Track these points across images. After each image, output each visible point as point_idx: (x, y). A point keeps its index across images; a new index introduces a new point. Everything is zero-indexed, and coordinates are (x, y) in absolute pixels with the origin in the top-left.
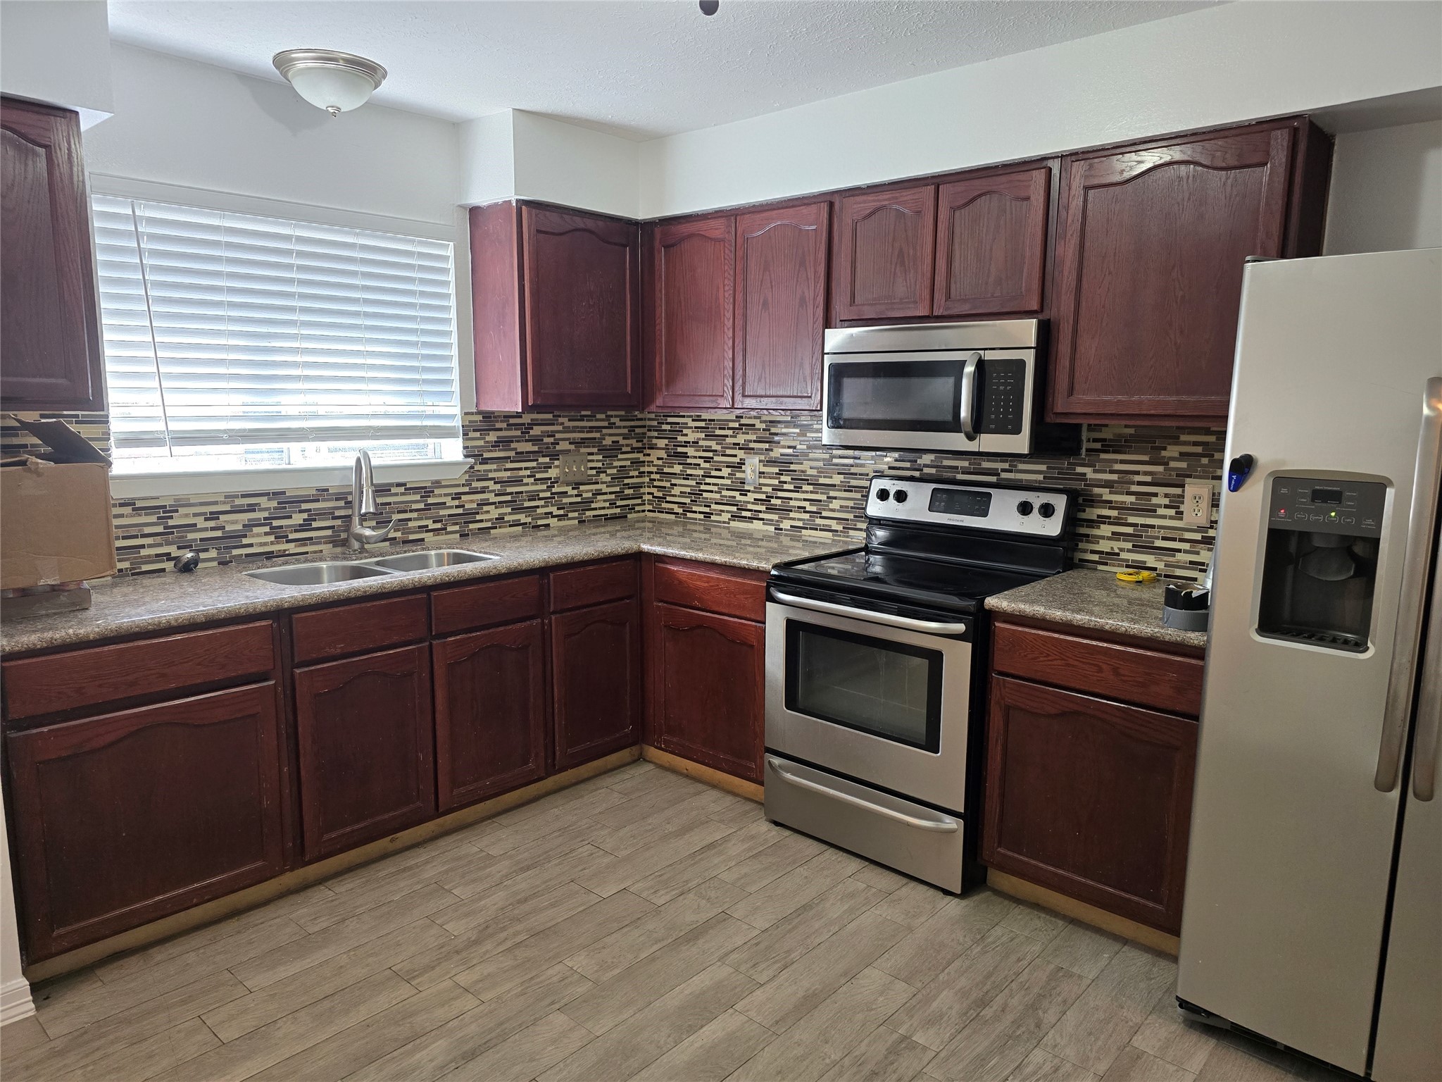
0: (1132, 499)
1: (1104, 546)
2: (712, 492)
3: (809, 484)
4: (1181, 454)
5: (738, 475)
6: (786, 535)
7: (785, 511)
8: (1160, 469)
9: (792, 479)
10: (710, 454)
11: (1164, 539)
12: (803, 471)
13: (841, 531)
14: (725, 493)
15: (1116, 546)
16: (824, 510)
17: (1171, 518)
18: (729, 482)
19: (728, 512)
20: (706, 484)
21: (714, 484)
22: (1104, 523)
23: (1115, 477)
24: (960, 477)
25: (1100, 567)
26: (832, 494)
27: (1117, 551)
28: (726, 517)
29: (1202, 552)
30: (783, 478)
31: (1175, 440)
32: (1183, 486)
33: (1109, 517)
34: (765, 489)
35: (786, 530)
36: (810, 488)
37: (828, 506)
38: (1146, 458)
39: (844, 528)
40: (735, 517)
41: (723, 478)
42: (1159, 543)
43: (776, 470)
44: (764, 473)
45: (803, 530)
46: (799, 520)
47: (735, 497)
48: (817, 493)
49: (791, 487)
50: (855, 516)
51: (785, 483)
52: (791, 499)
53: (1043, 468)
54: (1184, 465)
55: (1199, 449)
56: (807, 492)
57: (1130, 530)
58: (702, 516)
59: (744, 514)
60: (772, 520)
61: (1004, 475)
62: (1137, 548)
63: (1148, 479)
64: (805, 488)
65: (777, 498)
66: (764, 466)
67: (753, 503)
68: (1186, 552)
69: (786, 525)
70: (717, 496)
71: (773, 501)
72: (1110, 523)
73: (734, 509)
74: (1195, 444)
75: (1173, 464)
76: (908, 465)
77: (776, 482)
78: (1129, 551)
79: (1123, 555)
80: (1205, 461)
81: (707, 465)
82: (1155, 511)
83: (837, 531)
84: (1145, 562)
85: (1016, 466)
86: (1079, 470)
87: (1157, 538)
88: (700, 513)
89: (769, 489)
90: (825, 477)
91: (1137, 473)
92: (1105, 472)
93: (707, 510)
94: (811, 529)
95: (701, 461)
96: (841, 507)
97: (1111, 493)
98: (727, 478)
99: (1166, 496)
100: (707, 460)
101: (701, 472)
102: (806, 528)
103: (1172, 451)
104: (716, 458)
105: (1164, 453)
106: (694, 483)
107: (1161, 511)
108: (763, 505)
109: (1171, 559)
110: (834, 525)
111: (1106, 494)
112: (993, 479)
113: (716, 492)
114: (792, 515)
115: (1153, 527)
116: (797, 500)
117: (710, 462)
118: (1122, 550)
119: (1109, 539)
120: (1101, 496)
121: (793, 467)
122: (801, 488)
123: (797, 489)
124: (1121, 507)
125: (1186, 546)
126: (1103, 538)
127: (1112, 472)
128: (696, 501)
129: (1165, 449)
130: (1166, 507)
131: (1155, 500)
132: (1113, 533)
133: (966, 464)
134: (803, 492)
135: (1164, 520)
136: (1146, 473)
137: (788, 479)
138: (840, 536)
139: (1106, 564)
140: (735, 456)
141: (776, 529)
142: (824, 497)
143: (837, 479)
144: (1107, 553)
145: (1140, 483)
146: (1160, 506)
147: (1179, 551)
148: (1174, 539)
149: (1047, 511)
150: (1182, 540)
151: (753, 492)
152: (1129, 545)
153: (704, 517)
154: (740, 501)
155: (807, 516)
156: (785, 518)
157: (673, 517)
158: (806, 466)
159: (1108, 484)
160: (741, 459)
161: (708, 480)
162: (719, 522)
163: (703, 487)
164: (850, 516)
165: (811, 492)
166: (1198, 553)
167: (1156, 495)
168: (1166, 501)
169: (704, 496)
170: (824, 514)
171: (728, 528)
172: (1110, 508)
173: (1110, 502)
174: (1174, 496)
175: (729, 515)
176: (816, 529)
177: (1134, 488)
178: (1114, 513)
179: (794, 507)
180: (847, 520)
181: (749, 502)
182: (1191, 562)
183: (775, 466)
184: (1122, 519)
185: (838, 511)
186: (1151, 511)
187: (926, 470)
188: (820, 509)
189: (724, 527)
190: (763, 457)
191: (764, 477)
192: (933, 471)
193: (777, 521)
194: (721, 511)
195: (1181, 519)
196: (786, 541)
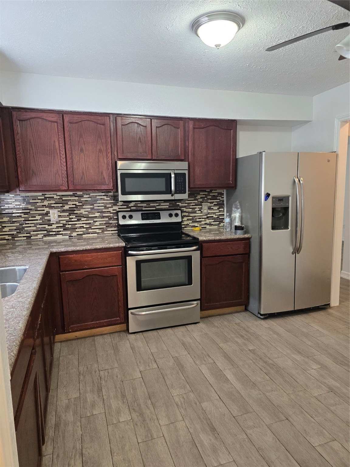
0: (191, 210)
1: (185, 223)
2: (31, 227)
3: (84, 218)
4: (201, 197)
5: (46, 218)
6: (75, 238)
7: (74, 229)
8: (196, 201)
9: (76, 217)
10: (28, 211)
11: (199, 219)
12: (81, 213)
13: (101, 233)
14: (38, 226)
15: (188, 222)
16: (93, 226)
17: (200, 213)
18: (41, 221)
19: (41, 234)
20: (26, 224)
21: (31, 224)
22: (185, 217)
23: (186, 205)
24: (144, 209)
25: (185, 229)
26: (95, 220)
27: (188, 224)
28: (40, 236)
29: (207, 221)
30: (71, 217)
31: (199, 194)
32: (202, 205)
33: (186, 215)
34: (61, 222)
35: (74, 236)
36: (85, 219)
37: (94, 224)
38: (193, 199)
39: (102, 231)
40: (45, 236)
41: (37, 220)
42: (198, 220)
43: (68, 214)
44: (61, 216)
45: (83, 235)
46: (81, 231)
47: (45, 227)
48: (89, 220)
49: (76, 220)
50: (106, 227)
51: (73, 218)
52: (76, 224)
53: (168, 204)
54: (201, 200)
55: (204, 196)
56: (84, 221)
57: (191, 218)
58: (25, 238)
59: (51, 233)
60: (67, 234)
61: (157, 207)
62: (193, 222)
63: (194, 204)
64: (82, 219)
65: (69, 225)
66: (60, 213)
67: (55, 228)
68: (204, 221)
69: (74, 234)
70: (35, 228)
71: (67, 226)
72: (186, 217)
73: (46, 232)
74: (204, 195)
75: (199, 200)
76: (126, 207)
77: (68, 219)
78: (191, 223)
79: (190, 224)
80: (206, 199)
81: (26, 216)
82: (196, 212)
83: (99, 233)
84: (195, 225)
85: (161, 204)
86: (178, 204)
87: (197, 219)
88: (23, 237)
89: (65, 222)
90: (91, 214)
91: (191, 203)
92: (184, 203)
93: (29, 235)
94: (87, 234)
95: (22, 215)
96: (100, 224)
97: (186, 209)
98: (39, 220)
99: (198, 208)
100: (25, 213)
101: (23, 219)
102: (85, 234)
103: (199, 197)
104: (31, 212)
105: (197, 197)
106: (18, 224)
107: (197, 212)
108: (62, 228)
109: (201, 223)
110: (97, 231)
111: (185, 209)
112: (154, 209)
113: (33, 227)
114: (77, 230)
115: (196, 216)
116: (79, 224)
117: (28, 214)
118: (190, 223)
119: (186, 221)
120: (183, 210)
121: (75, 212)
122: (81, 219)
123: (78, 220)
124: (189, 212)
125: (204, 220)
126: (185, 221)
127: (186, 203)
128: (21, 232)
129: (197, 196)
130: (199, 211)
131: (196, 209)
132: (187, 219)
133: (145, 205)
134: (82, 221)
135: (198, 214)
136: (193, 203)
137: (74, 217)
138: (101, 234)
139: (186, 227)
140: (44, 210)
141: (69, 237)
142: (92, 222)
143: (97, 215)
144: (186, 225)
145: (192, 206)
146: (197, 211)
147: (202, 221)
148: (201, 218)
149: (177, 215)
150: (202, 218)
151: (55, 224)
152: (191, 222)
153: (27, 238)
154: (49, 229)
155: (85, 229)
156: (74, 232)
157: (5, 241)
158: (82, 211)
159: (185, 207)
160: (47, 212)
161: (27, 222)
162: (37, 239)
163: (24, 226)
164: (105, 227)
165: (86, 220)
166: (206, 221)
167: (196, 208)
168: (199, 209)
169: (25, 229)
170: (92, 227)
171: (43, 240)
172: (186, 213)
173: (186, 211)
174: (200, 208)
175: (43, 235)
176: (90, 234)
177: (191, 207)
178: (187, 214)
179: (78, 227)
180: (103, 228)
181: (54, 228)
182: (205, 223)
183: (67, 213)
184: (189, 215)
185: (99, 226)
186: (195, 212)
187: (132, 208)
188: (90, 226)
189: (40, 241)
190: (60, 210)
191: (61, 217)
192: (135, 208)
193: (70, 234)
194: (37, 234)
195: (202, 213)
196: (75, 240)
